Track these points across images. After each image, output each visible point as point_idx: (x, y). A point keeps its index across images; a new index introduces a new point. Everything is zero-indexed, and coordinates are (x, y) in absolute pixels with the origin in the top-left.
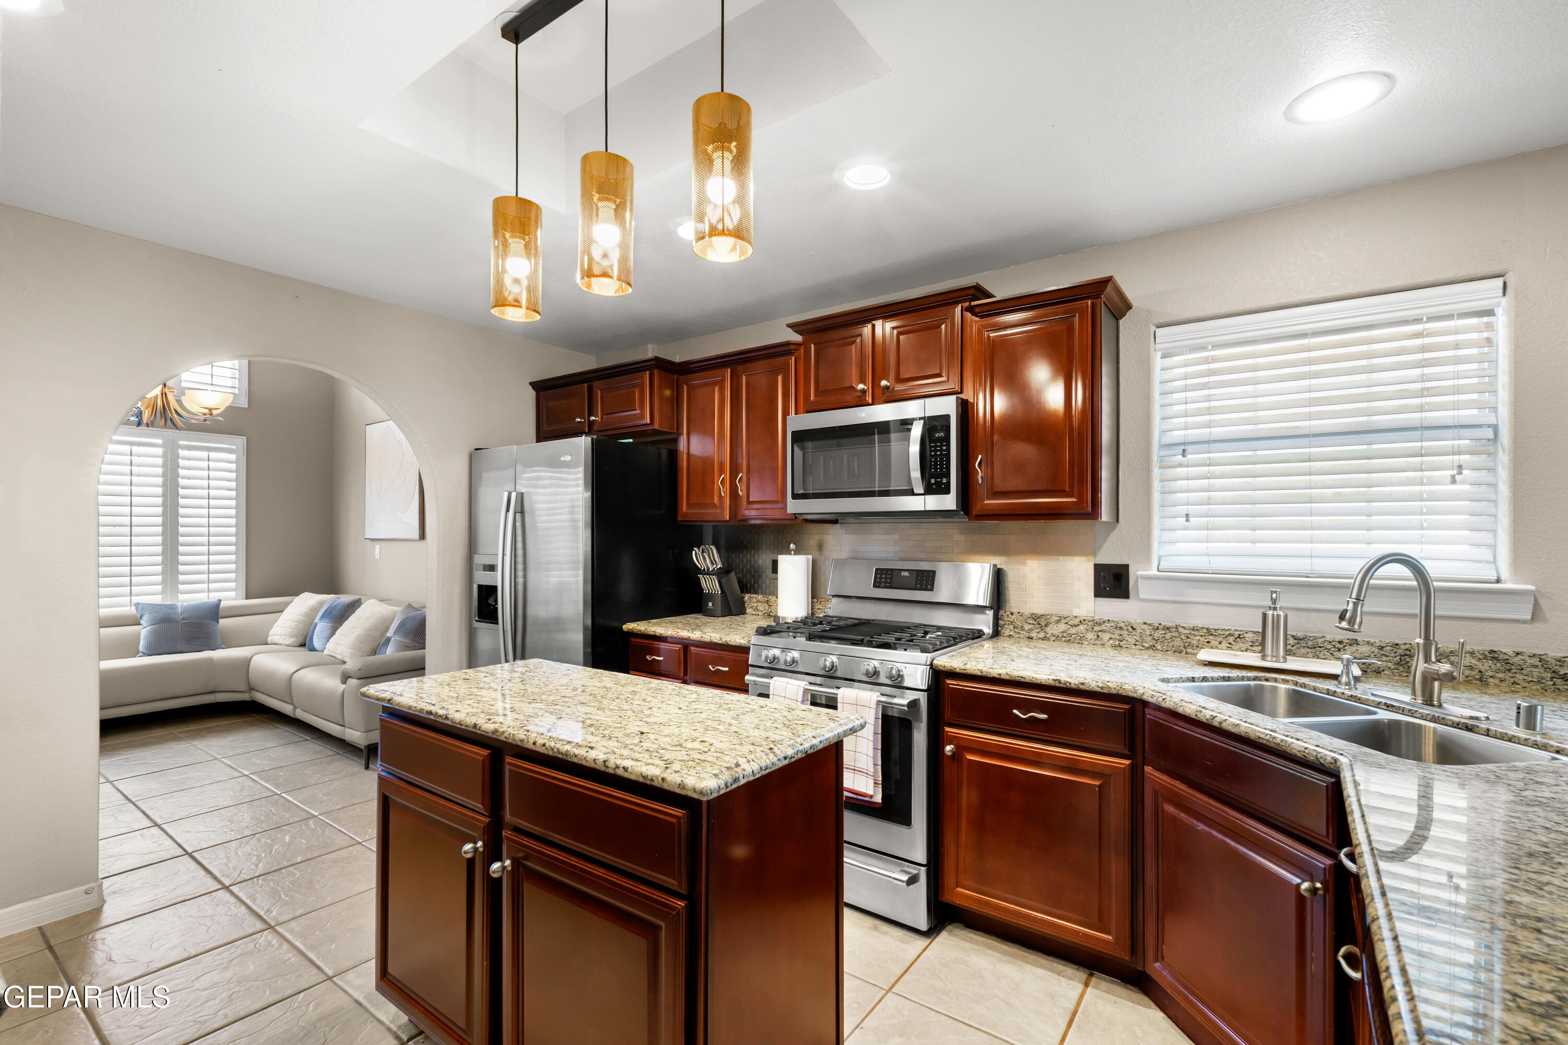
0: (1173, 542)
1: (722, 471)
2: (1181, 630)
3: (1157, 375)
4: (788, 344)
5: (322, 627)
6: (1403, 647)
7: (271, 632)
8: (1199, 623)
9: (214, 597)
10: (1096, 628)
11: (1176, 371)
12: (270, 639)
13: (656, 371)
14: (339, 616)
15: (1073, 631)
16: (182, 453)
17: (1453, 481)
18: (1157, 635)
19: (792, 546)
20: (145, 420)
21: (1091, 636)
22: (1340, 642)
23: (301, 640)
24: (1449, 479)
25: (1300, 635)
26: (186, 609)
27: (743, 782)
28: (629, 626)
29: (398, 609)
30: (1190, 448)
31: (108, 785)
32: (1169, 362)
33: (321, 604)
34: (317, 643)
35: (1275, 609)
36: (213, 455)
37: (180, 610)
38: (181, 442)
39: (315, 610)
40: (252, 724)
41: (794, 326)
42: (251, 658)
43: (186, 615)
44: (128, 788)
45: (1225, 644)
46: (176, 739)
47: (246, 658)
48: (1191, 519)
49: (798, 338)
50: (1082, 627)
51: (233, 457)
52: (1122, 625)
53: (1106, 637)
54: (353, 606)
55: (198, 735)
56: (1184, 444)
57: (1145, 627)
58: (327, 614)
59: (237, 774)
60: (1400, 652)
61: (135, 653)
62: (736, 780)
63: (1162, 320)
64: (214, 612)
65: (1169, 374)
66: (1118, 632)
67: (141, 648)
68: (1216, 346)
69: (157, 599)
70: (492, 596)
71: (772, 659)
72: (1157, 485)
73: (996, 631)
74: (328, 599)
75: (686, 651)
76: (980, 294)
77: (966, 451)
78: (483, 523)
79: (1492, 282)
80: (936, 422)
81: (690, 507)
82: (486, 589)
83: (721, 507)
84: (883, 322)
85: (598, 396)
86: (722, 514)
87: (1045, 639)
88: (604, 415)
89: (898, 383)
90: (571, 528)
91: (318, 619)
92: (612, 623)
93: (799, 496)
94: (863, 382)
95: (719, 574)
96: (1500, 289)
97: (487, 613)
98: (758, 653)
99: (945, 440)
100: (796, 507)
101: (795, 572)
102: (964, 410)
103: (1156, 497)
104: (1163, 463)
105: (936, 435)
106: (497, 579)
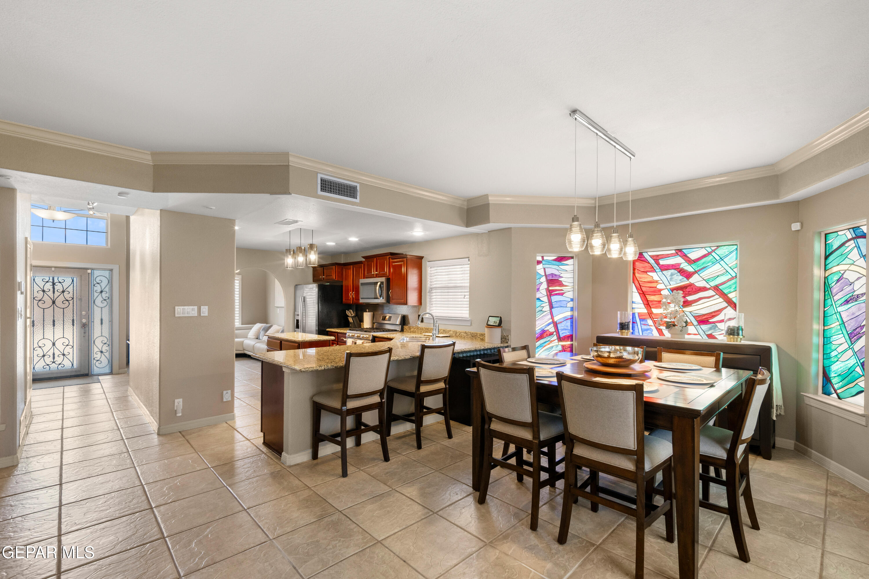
1: (351, 291)
3: (429, 272)
4: (361, 261)
5: (262, 333)
7: (249, 334)
10: (417, 329)
12: (248, 337)
13: (336, 266)
14: (266, 330)
19: (367, 310)
21: (417, 331)
23: (257, 337)
24: (463, 297)
27: (306, 341)
28: (327, 330)
29: (282, 328)
30: (433, 289)
32: (432, 269)
33: (262, 326)
34: (261, 338)
35: (436, 324)
39: (260, 328)
41: (363, 257)
42: (244, 341)
49: (364, 260)
50: (415, 329)
52: (422, 328)
53: (419, 331)
54: (270, 327)
57: (424, 328)
58: (264, 329)
63: (428, 260)
65: (432, 272)
66: (421, 330)
68: (437, 267)
70: (298, 322)
71: (349, 335)
72: (428, 297)
73: (402, 330)
74: (264, 325)
75: (338, 335)
76: (392, 254)
77: (388, 289)
78: (297, 304)
79: (467, 259)
80: (382, 283)
81: (345, 300)
82: (298, 321)
83: (350, 300)
84: (377, 258)
85: (325, 271)
86: (350, 302)
87: (410, 332)
88: (326, 276)
89: (379, 273)
90: (314, 305)
91: (261, 331)
92: (324, 329)
93: (362, 298)
94: (374, 272)
95: (352, 317)
96: (469, 260)
97: (298, 327)
98: (348, 334)
99: (383, 287)
100: (361, 301)
101: (367, 317)
102: (388, 280)
103: (428, 300)
104: (430, 292)
105: (382, 286)
106: (299, 318)
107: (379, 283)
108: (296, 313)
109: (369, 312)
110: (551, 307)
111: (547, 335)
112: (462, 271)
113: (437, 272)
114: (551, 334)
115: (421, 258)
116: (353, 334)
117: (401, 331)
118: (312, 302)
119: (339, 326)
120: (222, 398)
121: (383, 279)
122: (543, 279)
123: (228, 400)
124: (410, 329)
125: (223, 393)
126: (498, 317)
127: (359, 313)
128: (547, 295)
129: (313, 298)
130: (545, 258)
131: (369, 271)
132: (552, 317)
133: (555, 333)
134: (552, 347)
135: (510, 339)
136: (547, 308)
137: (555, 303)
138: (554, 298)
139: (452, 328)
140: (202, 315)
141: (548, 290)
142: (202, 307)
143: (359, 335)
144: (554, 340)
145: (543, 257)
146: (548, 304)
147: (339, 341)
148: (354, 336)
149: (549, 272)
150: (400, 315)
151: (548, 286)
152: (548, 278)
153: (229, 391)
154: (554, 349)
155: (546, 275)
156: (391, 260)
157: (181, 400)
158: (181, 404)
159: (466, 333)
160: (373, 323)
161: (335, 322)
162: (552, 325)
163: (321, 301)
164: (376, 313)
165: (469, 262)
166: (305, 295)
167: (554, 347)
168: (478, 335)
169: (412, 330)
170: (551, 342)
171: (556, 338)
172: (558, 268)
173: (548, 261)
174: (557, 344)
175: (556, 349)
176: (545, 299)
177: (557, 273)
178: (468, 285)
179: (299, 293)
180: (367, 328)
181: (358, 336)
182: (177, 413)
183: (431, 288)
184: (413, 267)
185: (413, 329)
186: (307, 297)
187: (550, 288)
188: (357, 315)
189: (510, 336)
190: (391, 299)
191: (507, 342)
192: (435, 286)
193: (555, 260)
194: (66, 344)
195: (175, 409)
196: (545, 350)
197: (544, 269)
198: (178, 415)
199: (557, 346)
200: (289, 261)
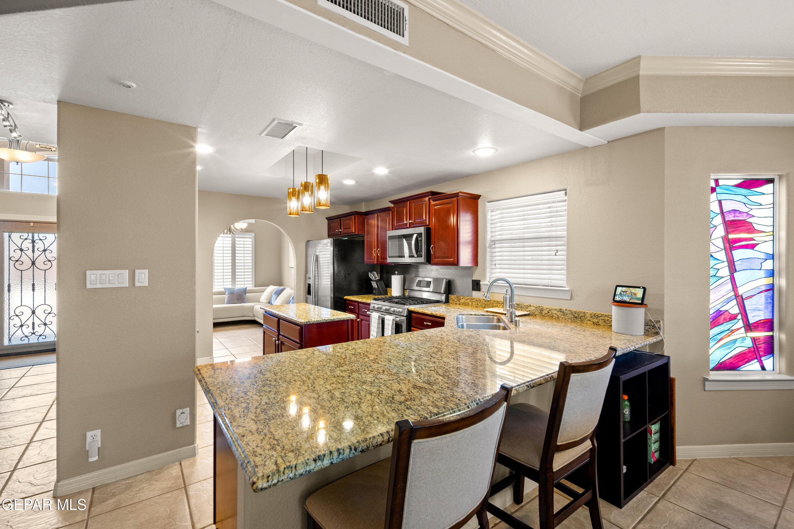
0: (495, 273)
1: (375, 248)
2: (491, 301)
3: (489, 217)
4: (389, 208)
5: (274, 297)
6: (541, 308)
7: (261, 298)
8: (496, 299)
9: (245, 286)
10: (472, 301)
11: (496, 217)
12: (260, 300)
13: (356, 215)
14: (278, 293)
15: (466, 301)
16: (237, 239)
17: (556, 255)
18: (486, 303)
19: (396, 272)
20: (225, 233)
21: (470, 303)
22: (527, 306)
23: (268, 301)
24: (554, 254)
25: (518, 303)
26: (238, 290)
27: (311, 322)
28: (346, 297)
30: (496, 242)
31: (216, 340)
32: (494, 213)
33: (275, 289)
34: (272, 301)
35: (506, 295)
36: (245, 239)
37: (236, 290)
38: (236, 236)
40: (254, 327)
41: (392, 202)
43: (237, 292)
44: (221, 340)
45: (501, 306)
46: (234, 329)
47: (253, 306)
48: (496, 265)
49: (392, 205)
50: (468, 300)
51: (251, 240)
52: (478, 300)
53: (474, 303)
54: (282, 290)
55: (240, 329)
56: (495, 241)
57: (483, 300)
59: (247, 339)
60: (540, 309)
61: (224, 303)
62: (309, 321)
63: (489, 200)
64: (245, 291)
65: (494, 218)
66: (477, 302)
67: (226, 302)
68: (504, 209)
69: (230, 287)
70: (310, 287)
71: (374, 307)
72: (488, 254)
73: (447, 301)
74: (277, 287)
75: (358, 305)
76: (433, 194)
77: (428, 244)
78: (309, 264)
79: (563, 192)
80: (420, 235)
81: (367, 259)
82: (309, 285)
83: (374, 259)
84: (411, 201)
85: (342, 222)
86: (375, 262)
87: (460, 304)
88: (343, 229)
89: (414, 221)
90: (328, 265)
91: (273, 295)
92: (341, 296)
93: (390, 257)
94: (406, 221)
95: (377, 281)
96: (566, 194)
97: (309, 292)
98: (372, 305)
99: (421, 240)
100: (389, 260)
101: (396, 280)
102: (428, 231)
103: (488, 258)
104: (490, 247)
105: (419, 239)
106: (311, 282)
107: (415, 236)
108: (308, 276)
109: (398, 274)
110: (732, 268)
111: (725, 319)
112: (550, 212)
113: (502, 217)
114: (733, 317)
115: (477, 197)
116: (380, 306)
117: (445, 303)
118: (327, 261)
119: (360, 292)
120: (175, 423)
121: (421, 230)
122: (718, 220)
123: (185, 424)
124: (459, 300)
125: (175, 412)
126: (639, 287)
127: (385, 275)
128: (725, 249)
129: (328, 257)
130: (721, 182)
131: (400, 219)
132: (735, 287)
133: (739, 317)
134: (735, 341)
135: (662, 327)
136: (725, 272)
137: (740, 262)
138: (738, 254)
139: (535, 302)
140: (137, 284)
141: (725, 239)
142: (137, 271)
143: (387, 307)
144: (739, 329)
145: (717, 181)
146: (726, 264)
147: (360, 313)
148: (380, 308)
149: (727, 207)
150: (445, 280)
151: (727, 232)
152: (727, 219)
153: (187, 410)
154: (738, 344)
155: (722, 213)
156: (433, 203)
157: (98, 432)
158: (99, 438)
159: (561, 310)
160: (404, 289)
161: (355, 286)
162: (734, 302)
163: (337, 260)
164: (408, 276)
165: (566, 198)
166: (317, 254)
167: (739, 340)
168: (588, 315)
169: (462, 301)
170: (733, 332)
171: (742, 325)
172: (745, 200)
173: (727, 188)
174: (744, 335)
175: (743, 345)
176: (722, 256)
177: (743, 208)
178: (564, 233)
179: (311, 251)
180: (396, 298)
181: (386, 309)
182: (89, 456)
183: (492, 241)
184: (467, 211)
185: (464, 300)
186: (321, 256)
187: (731, 236)
188: (381, 279)
189: (661, 321)
190: (433, 257)
191: (657, 333)
192: (498, 238)
193: (739, 186)
194: (48, 312)
195: (87, 449)
196: (722, 346)
197: (720, 202)
198: (91, 460)
199: (744, 339)
200: (293, 205)
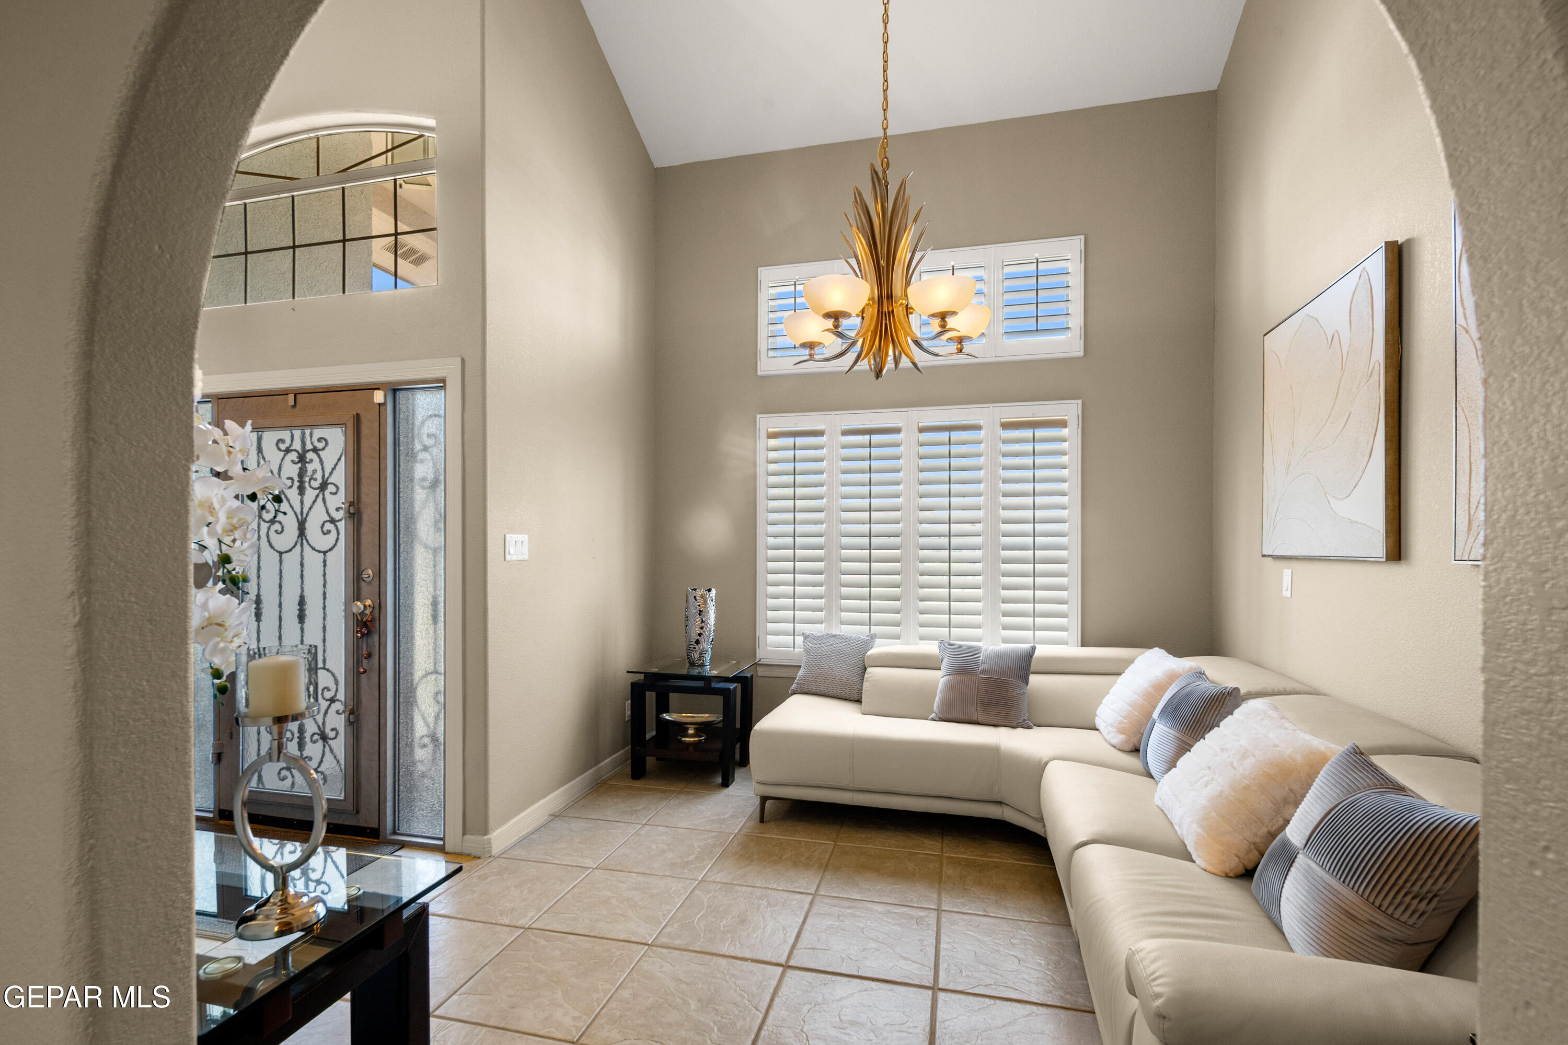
5: (1162, 732)
23: (1133, 741)
26: (994, 656)
34: (1152, 761)
37: (985, 657)
39: (1159, 689)
42: (1047, 763)
43: (989, 665)
47: (1040, 761)
54: (1219, 706)
58: (1173, 711)
61: (925, 715)
64: (1024, 664)
67: (935, 708)
91: (1156, 713)
